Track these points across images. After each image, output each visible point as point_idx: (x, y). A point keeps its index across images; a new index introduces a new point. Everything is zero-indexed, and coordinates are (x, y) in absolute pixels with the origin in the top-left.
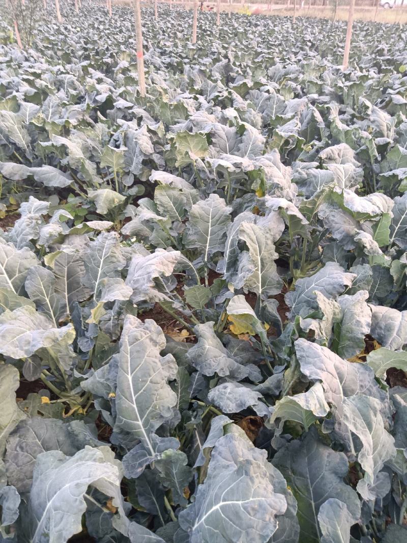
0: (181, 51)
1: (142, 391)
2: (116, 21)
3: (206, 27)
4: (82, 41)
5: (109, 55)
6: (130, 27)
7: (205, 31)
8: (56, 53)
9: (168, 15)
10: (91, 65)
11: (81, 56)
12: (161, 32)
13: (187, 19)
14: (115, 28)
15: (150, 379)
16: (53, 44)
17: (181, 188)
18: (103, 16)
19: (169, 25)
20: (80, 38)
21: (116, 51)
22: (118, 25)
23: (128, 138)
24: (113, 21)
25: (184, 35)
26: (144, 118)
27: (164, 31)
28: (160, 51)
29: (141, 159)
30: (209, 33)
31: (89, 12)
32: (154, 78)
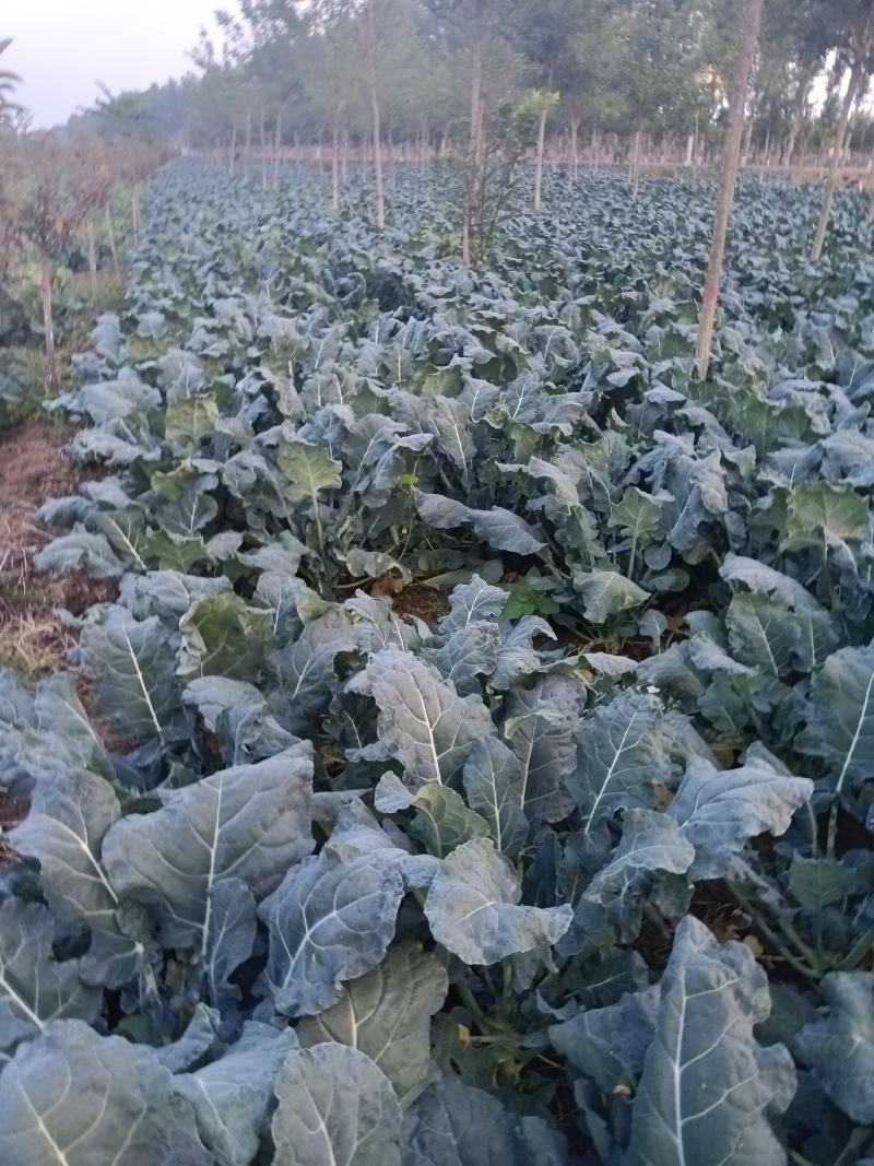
0: (786, 278)
1: (704, 1113)
2: (646, 207)
3: (841, 226)
4: (579, 250)
5: (634, 283)
6: (674, 221)
7: (840, 234)
8: (528, 276)
9: (755, 197)
10: (596, 305)
11: (577, 285)
12: (741, 234)
13: (797, 205)
14: (643, 223)
15: (727, 1092)
16: (524, 257)
17: (793, 603)
18: (618, 198)
19: (759, 220)
20: (574, 244)
21: (648, 275)
22: (651, 217)
23: (674, 473)
24: (640, 209)
25: (791, 242)
26: (709, 430)
27: (746, 233)
28: (738, 275)
29: (697, 520)
30: (849, 238)
31: (591, 189)
32: (728, 337)
